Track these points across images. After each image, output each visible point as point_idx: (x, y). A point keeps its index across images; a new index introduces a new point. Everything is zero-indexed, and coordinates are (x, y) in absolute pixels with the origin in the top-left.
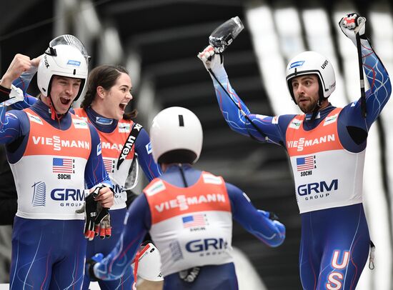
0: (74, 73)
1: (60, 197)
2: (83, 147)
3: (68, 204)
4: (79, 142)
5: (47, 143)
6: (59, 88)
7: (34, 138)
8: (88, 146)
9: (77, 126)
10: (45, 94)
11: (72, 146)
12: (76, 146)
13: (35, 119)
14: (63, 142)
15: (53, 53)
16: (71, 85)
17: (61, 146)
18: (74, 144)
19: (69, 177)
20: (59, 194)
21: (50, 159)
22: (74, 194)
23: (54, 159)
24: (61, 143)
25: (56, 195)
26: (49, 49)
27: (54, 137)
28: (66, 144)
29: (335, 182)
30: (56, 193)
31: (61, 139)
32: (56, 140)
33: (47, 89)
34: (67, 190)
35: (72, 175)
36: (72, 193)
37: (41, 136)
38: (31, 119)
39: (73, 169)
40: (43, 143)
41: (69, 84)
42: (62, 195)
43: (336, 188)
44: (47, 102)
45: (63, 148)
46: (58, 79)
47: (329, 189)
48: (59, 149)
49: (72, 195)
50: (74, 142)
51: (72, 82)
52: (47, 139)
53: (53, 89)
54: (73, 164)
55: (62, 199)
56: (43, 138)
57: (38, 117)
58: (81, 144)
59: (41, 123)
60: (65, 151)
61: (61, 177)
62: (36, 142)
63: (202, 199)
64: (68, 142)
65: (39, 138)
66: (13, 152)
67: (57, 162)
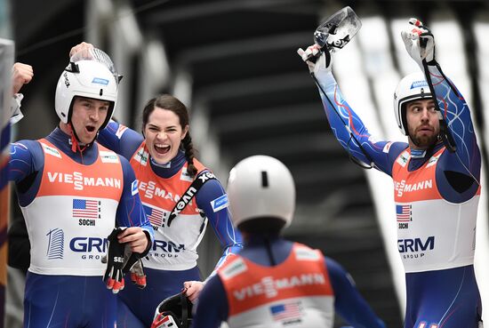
0: (101, 94)
1: (81, 248)
2: (112, 185)
3: (91, 257)
4: (107, 180)
5: (66, 181)
6: (82, 113)
7: (49, 174)
8: (118, 184)
9: (104, 160)
10: (64, 120)
11: (97, 184)
12: (103, 185)
13: (50, 151)
14: (86, 179)
15: (75, 69)
16: (97, 109)
17: (83, 185)
18: (100, 182)
19: (93, 223)
20: (80, 244)
21: (69, 200)
22: (100, 244)
23: (74, 201)
24: (83, 181)
25: (76, 245)
26: (70, 65)
27: (75, 173)
28: (90, 181)
29: (431, 240)
30: (77, 243)
31: (84, 176)
32: (77, 178)
33: (67, 114)
34: (91, 240)
35: (97, 220)
36: (97, 242)
37: (59, 172)
38: (46, 151)
39: (99, 213)
40: (60, 180)
41: (94, 108)
42: (85, 245)
43: (432, 247)
44: (67, 131)
45: (86, 187)
46: (81, 100)
47: (424, 249)
48: (81, 188)
49: (98, 246)
50: (100, 179)
51: (98, 105)
52: (66, 175)
53: (75, 114)
54: (99, 206)
55: (84, 250)
56: (61, 175)
57: (56, 150)
58: (110, 182)
59: (59, 156)
60: (88, 190)
61: (83, 223)
62: (52, 179)
63: (295, 281)
64: (92, 180)
65: (56, 174)
66: (24, 193)
67: (78, 204)
